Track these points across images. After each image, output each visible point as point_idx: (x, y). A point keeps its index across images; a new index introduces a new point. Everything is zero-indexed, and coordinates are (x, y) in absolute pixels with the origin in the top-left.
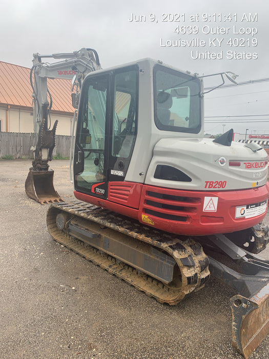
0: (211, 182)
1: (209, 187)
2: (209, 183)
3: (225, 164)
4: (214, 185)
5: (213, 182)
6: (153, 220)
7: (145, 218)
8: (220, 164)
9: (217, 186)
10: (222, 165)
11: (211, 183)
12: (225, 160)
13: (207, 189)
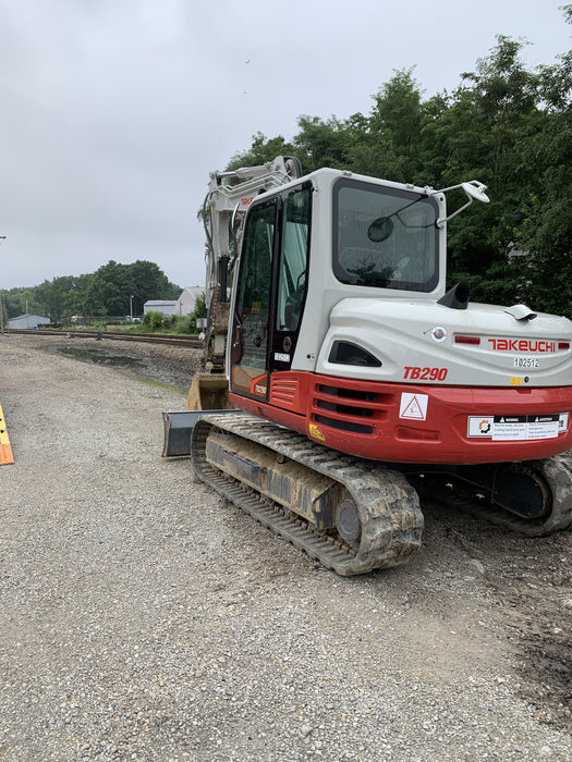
0: (415, 369)
1: (412, 377)
2: (411, 371)
3: (444, 338)
4: (421, 374)
5: (419, 369)
6: (324, 432)
7: (314, 429)
8: (435, 339)
9: (429, 376)
10: (439, 341)
11: (416, 371)
12: (444, 331)
13: (408, 380)
